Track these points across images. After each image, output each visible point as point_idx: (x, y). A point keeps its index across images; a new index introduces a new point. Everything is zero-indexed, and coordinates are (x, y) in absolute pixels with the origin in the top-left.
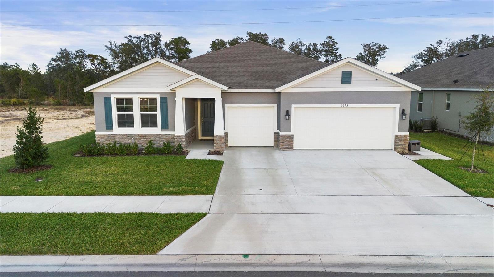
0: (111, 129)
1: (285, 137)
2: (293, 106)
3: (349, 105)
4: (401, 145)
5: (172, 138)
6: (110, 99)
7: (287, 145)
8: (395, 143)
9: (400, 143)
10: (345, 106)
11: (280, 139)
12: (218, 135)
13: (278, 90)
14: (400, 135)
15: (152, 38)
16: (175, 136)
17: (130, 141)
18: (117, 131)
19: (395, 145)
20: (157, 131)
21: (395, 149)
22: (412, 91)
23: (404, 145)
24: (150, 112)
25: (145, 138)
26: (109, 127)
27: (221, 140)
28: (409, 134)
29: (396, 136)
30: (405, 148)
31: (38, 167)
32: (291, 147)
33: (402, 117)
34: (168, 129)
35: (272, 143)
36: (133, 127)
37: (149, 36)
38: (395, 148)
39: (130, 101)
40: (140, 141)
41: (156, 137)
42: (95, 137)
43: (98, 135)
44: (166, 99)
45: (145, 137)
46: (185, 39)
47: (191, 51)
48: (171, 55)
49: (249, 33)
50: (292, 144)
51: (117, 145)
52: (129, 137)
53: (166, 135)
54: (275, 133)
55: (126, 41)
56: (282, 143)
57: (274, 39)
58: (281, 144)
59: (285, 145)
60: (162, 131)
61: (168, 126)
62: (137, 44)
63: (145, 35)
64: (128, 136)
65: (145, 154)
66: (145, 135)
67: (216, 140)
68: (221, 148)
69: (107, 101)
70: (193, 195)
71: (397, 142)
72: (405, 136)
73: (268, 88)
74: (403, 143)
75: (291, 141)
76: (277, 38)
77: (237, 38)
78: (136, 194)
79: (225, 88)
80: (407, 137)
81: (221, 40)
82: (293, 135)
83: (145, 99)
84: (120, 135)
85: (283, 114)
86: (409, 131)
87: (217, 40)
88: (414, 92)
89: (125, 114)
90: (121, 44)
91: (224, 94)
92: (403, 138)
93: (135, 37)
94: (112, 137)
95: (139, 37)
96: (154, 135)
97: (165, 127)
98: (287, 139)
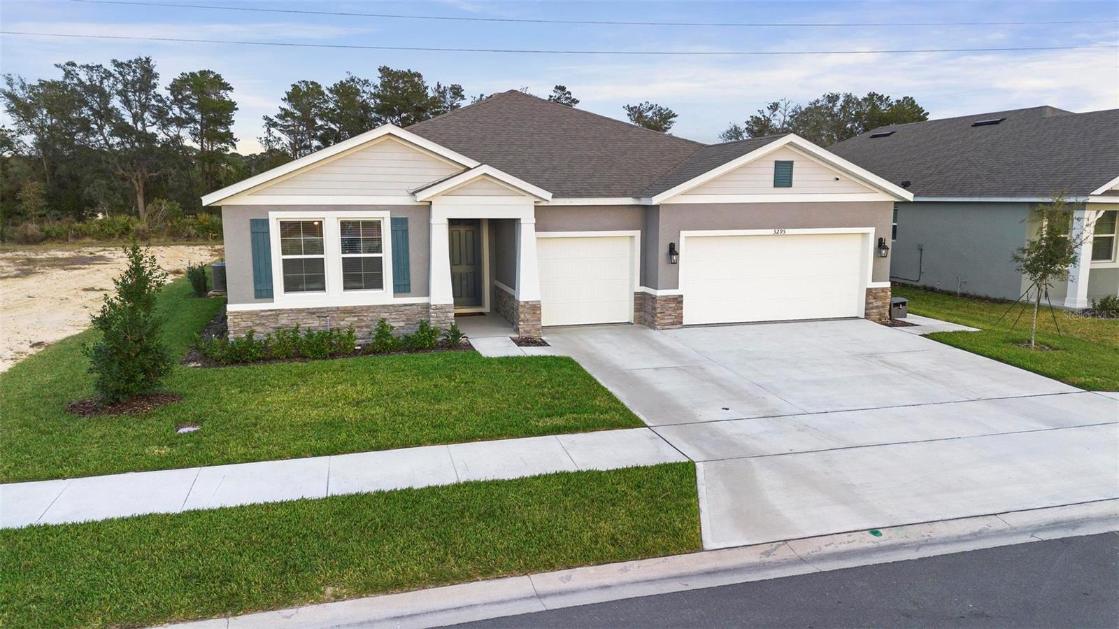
0: (267, 297)
1: (666, 301)
2: (683, 234)
3: (789, 231)
4: (877, 307)
5: (418, 313)
6: (266, 222)
7: (670, 317)
8: (867, 303)
9: (875, 304)
10: (780, 232)
11: (658, 305)
12: (527, 302)
13: (656, 200)
14: (876, 289)
15: (134, 72)
16: (433, 307)
17: (316, 323)
18: (284, 300)
19: (866, 309)
20: (384, 296)
21: (867, 316)
22: (895, 203)
23: (882, 307)
25: (354, 316)
26: (263, 290)
27: (534, 313)
28: (890, 286)
29: (869, 291)
30: (884, 314)
32: (678, 322)
33: (881, 252)
34: (409, 291)
35: (626, 313)
36: (323, 289)
37: (127, 65)
38: (866, 314)
39: (314, 229)
40: (342, 323)
41: (380, 312)
42: (227, 318)
43: (234, 312)
44: (404, 221)
45: (353, 313)
46: (218, 77)
47: (236, 107)
48: (184, 116)
49: (385, 71)
50: (679, 314)
51: (302, 335)
52: (314, 313)
53: (406, 305)
54: (636, 293)
56: (661, 313)
57: (439, 86)
58: (659, 315)
59: (666, 317)
60: (394, 297)
61: (409, 285)
62: (92, 85)
63: (114, 61)
64: (312, 312)
66: (355, 307)
67: (522, 313)
68: (534, 331)
69: (259, 228)
71: (870, 303)
72: (883, 290)
73: (624, 195)
74: (880, 303)
75: (678, 309)
76: (447, 83)
77: (353, 80)
80: (886, 292)
81: (313, 83)
82: (682, 296)
84: (292, 310)
85: (663, 249)
86: (890, 281)
87: (304, 81)
88: (900, 205)
89: (301, 260)
92: (881, 294)
94: (271, 315)
96: (377, 307)
97: (402, 286)
98: (671, 305)
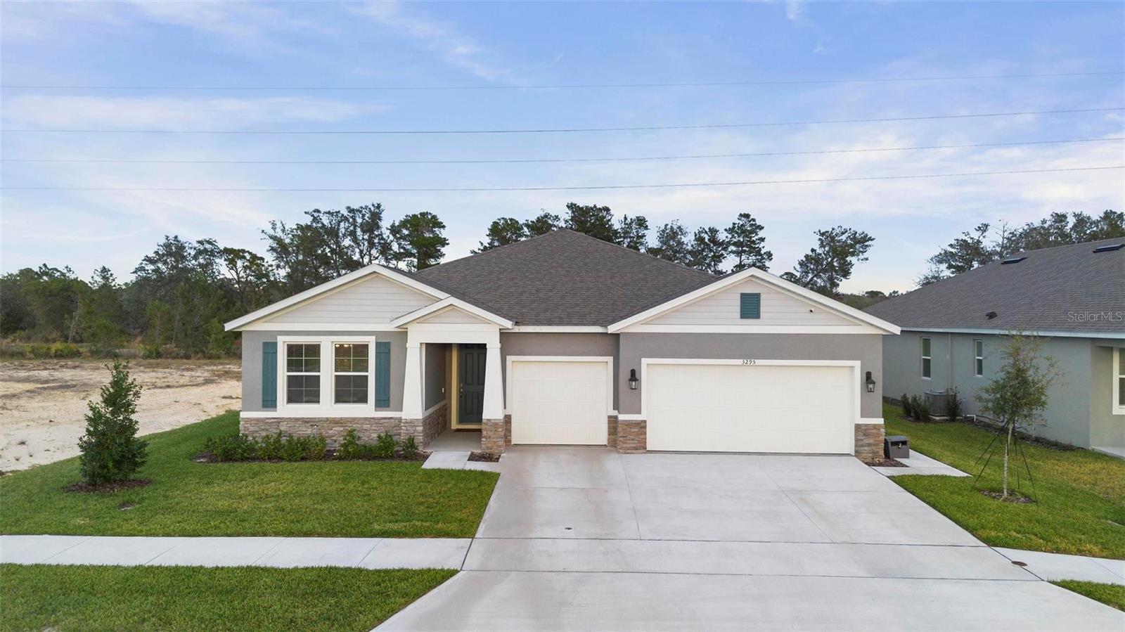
0: (272, 407)
1: (627, 425)
2: (645, 361)
3: (759, 362)
4: (869, 445)
5: (395, 427)
6: (275, 344)
7: (632, 442)
8: (857, 440)
9: (866, 441)
10: (749, 362)
11: (619, 429)
12: (489, 420)
13: (612, 329)
14: (866, 425)
15: (364, 215)
16: (403, 421)
17: (309, 431)
18: (286, 410)
19: (856, 446)
20: (366, 410)
21: (857, 454)
22: (883, 335)
23: (874, 445)
24: (353, 371)
25: (341, 426)
26: (269, 401)
27: (496, 431)
28: (883, 423)
29: (858, 428)
30: (878, 452)
31: (123, 482)
32: (641, 447)
33: (868, 387)
34: (388, 406)
35: (602, 438)
36: (318, 402)
37: (357, 211)
38: (856, 452)
39: (314, 350)
40: (330, 432)
41: (363, 424)
42: (239, 423)
43: (245, 418)
44: (387, 345)
45: (341, 423)
46: (434, 217)
47: (447, 242)
48: (402, 251)
49: (572, 207)
50: (642, 439)
51: (284, 440)
52: (308, 422)
53: (385, 418)
54: (609, 417)
55: (307, 220)
56: (623, 437)
57: (626, 218)
58: (621, 439)
59: (628, 442)
60: (376, 411)
61: (389, 400)
62: (331, 228)
63: (348, 208)
64: (306, 421)
65: (340, 458)
66: (341, 418)
67: (485, 430)
68: (495, 447)
69: (270, 349)
70: (433, 537)
71: (860, 440)
72: (875, 427)
73: (594, 324)
74: (871, 441)
75: (641, 434)
76: (632, 216)
77: (546, 216)
78: (320, 535)
79: (508, 324)
80: (879, 429)
81: (511, 220)
82: (645, 421)
83: (346, 346)
84: (290, 418)
85: (625, 375)
86: (883, 417)
87: (503, 218)
88: (888, 338)
89: (302, 376)
90: (296, 227)
91: (504, 336)
92: (872, 431)
93: (326, 213)
94: (272, 422)
95: (336, 212)
96: (361, 419)
97: (382, 402)
98: (632, 430)
